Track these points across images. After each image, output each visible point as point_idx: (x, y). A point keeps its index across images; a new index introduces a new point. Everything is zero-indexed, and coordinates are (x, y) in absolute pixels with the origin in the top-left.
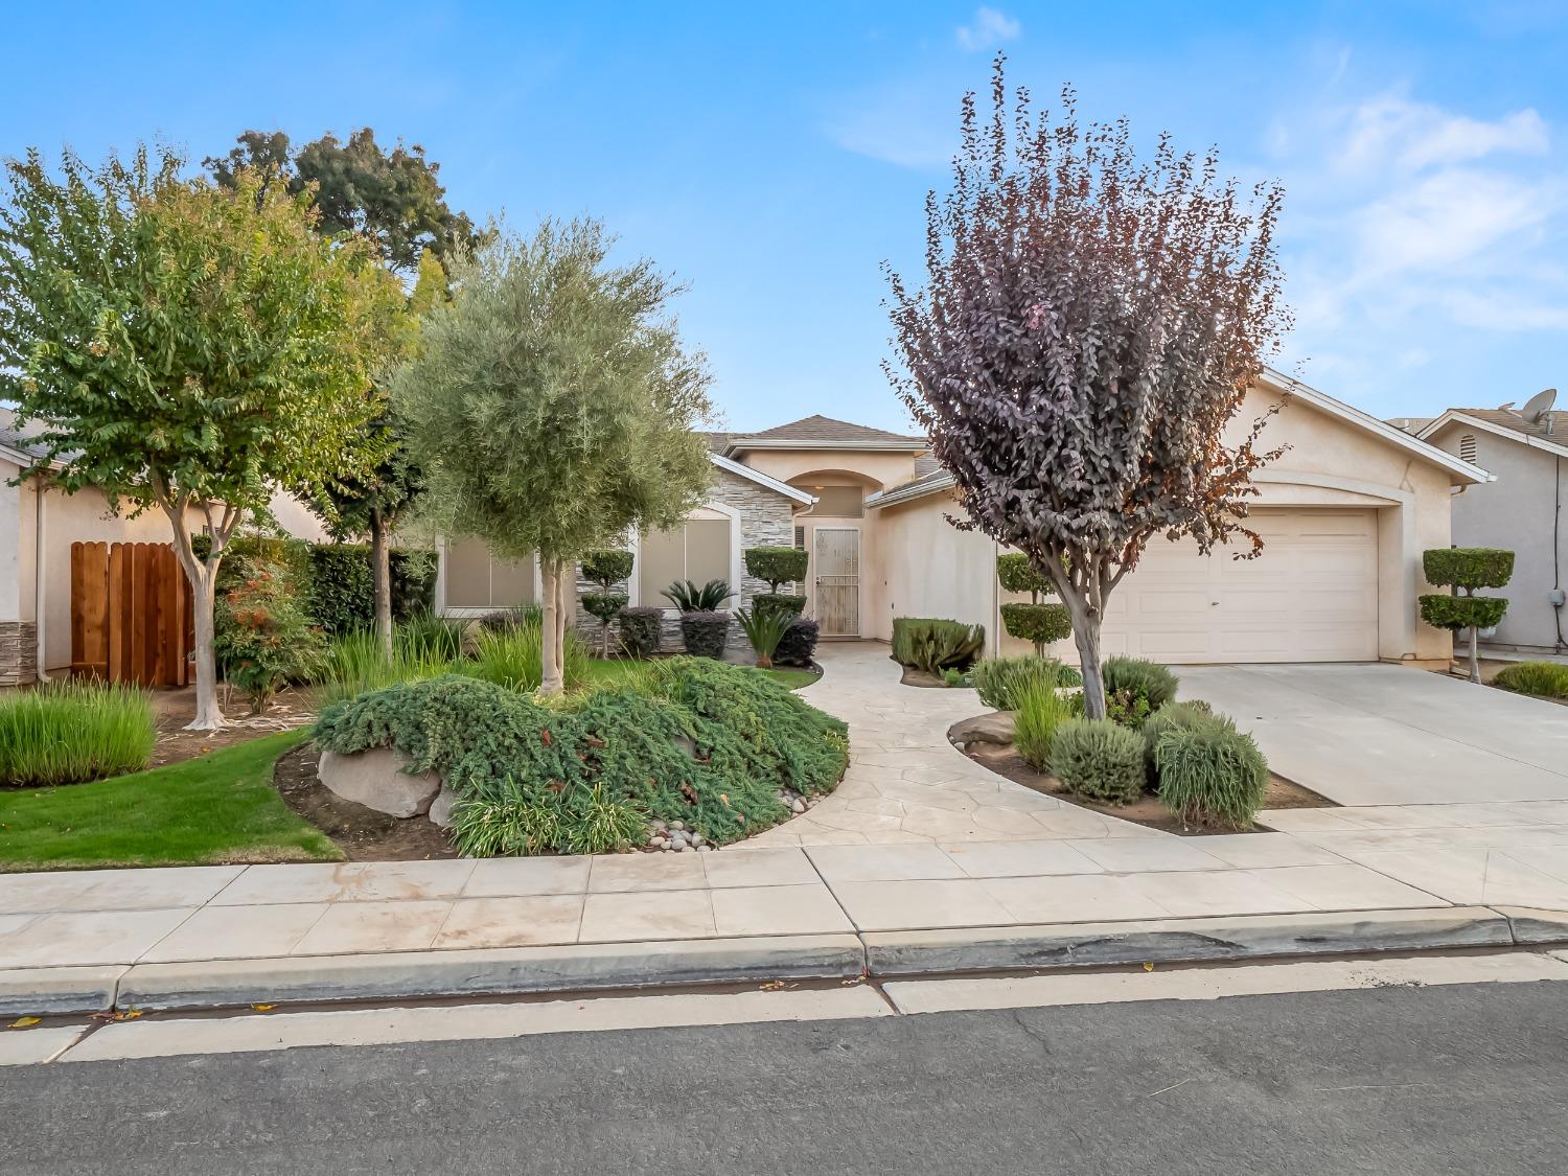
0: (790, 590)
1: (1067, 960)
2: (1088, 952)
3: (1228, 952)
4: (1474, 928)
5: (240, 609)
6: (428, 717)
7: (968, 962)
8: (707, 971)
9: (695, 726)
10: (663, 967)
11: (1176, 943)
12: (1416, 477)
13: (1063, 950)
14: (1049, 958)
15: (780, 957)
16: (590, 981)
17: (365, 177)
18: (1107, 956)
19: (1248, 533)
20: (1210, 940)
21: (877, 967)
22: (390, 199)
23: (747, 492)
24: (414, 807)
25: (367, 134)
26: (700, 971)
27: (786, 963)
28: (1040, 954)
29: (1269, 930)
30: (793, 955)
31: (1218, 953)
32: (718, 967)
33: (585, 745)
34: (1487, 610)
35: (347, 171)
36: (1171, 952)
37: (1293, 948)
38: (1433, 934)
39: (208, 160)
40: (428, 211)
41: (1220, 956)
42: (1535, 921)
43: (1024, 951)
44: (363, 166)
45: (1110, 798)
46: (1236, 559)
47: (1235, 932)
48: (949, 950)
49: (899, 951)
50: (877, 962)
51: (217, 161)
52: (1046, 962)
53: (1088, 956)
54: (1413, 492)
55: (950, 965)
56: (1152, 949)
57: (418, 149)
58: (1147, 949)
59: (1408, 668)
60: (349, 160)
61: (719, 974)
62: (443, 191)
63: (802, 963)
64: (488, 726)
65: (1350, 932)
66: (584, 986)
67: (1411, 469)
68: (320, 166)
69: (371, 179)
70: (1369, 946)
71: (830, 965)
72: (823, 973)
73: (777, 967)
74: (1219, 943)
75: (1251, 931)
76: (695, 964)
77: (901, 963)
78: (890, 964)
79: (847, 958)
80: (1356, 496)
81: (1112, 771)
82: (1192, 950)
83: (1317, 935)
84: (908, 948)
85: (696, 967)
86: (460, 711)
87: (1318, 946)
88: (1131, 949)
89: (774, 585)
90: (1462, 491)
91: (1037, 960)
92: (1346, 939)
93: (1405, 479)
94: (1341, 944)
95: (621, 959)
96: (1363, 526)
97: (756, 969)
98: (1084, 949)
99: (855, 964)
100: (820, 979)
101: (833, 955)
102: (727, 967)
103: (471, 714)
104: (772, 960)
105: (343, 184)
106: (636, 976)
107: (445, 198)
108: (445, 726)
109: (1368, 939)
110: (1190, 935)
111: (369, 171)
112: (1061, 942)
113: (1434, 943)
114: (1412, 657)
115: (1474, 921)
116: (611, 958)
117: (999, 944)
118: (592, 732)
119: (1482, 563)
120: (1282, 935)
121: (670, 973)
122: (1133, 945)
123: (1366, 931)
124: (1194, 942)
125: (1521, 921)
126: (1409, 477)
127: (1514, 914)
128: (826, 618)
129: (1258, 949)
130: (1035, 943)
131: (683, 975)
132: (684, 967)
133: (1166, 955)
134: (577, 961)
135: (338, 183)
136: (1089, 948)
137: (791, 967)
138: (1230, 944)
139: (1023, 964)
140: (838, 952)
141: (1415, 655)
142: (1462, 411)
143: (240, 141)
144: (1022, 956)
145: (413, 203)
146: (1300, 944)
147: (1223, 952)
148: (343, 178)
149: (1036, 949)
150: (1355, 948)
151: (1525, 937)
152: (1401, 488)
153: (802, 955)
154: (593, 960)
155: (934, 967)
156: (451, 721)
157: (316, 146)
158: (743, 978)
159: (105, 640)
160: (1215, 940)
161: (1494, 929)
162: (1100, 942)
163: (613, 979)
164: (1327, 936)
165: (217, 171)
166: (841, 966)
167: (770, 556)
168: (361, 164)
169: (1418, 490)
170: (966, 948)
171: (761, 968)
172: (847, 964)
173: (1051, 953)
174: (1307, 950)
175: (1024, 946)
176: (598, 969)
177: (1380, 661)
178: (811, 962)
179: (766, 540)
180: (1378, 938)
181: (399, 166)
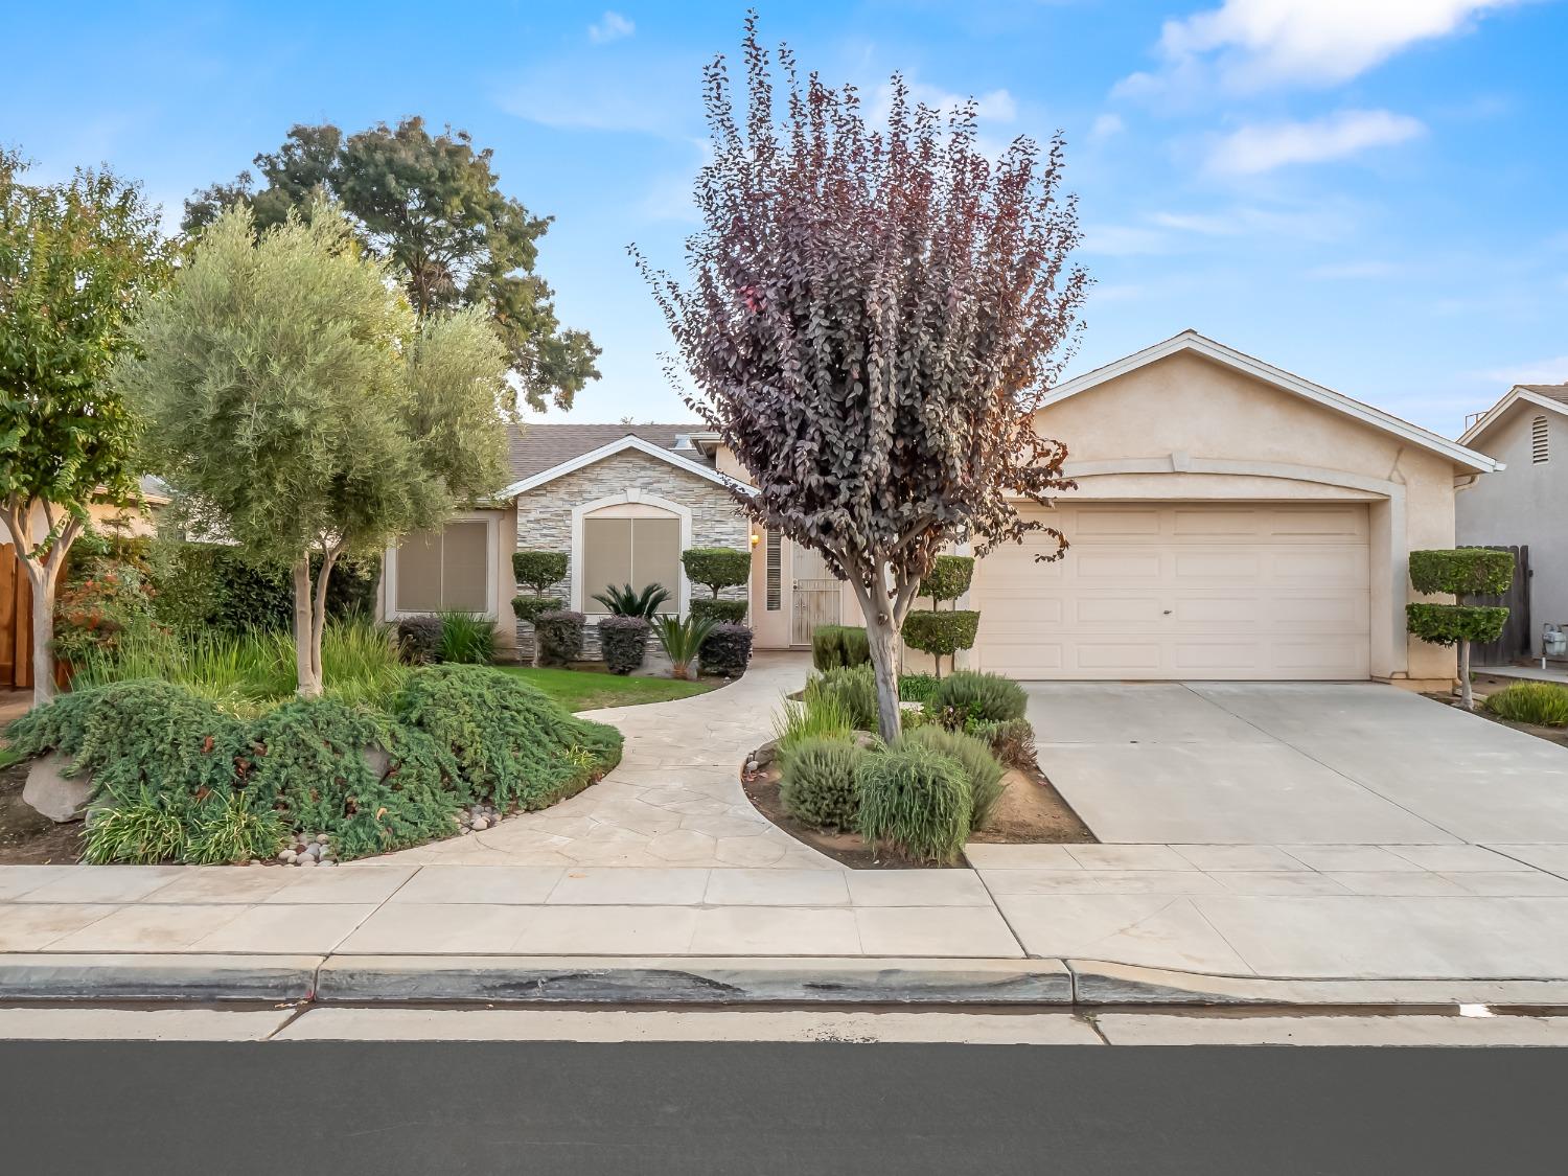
0: (729, 594)
1: (535, 994)
2: (561, 988)
3: (722, 995)
4: (1027, 983)
5: (74, 611)
6: (91, 722)
7: (426, 990)
8: (144, 987)
9: (393, 735)
10: (100, 979)
11: (664, 982)
12: (1407, 466)
13: (532, 984)
14: (517, 991)
15: (223, 976)
16: (24, 991)
17: (406, 167)
18: (580, 993)
19: (1052, 532)
20: (704, 981)
21: (325, 991)
22: (433, 188)
23: (698, 488)
24: (71, 812)
25: (415, 123)
26: (137, 986)
27: (228, 983)
28: (505, 986)
29: (776, 973)
30: (237, 974)
31: (708, 995)
32: (157, 982)
33: (250, 752)
34: (1477, 622)
35: (389, 162)
36: (655, 992)
37: (799, 994)
38: (974, 988)
39: (260, 157)
40: (475, 199)
41: (711, 999)
42: (1104, 979)
43: (489, 983)
44: (405, 156)
45: (825, 825)
46: (1037, 561)
47: (736, 974)
48: (405, 978)
49: (352, 976)
50: (326, 987)
51: (268, 157)
52: (509, 996)
53: (560, 991)
54: (1404, 484)
55: (404, 993)
56: (635, 987)
57: (463, 136)
58: (630, 988)
59: (1397, 690)
60: (393, 150)
61: (157, 990)
62: (496, 177)
63: (246, 983)
64: (149, 731)
65: (873, 980)
66: (18, 995)
67: (1403, 458)
68: (364, 158)
69: (412, 169)
70: (892, 997)
71: (275, 987)
72: (266, 995)
73: (218, 986)
74: (717, 986)
75: (753, 973)
76: (132, 978)
77: (350, 989)
78: (339, 989)
79: (294, 981)
80: (1332, 489)
81: (826, 795)
82: (680, 990)
83: (831, 982)
84: (362, 973)
85: (134, 981)
86: (126, 716)
87: (829, 994)
88: (609, 986)
89: (715, 590)
90: (1471, 482)
91: (502, 993)
92: (867, 988)
93: (1395, 468)
94: (858, 993)
95: (59, 970)
96: (1351, 524)
97: (196, 987)
98: (556, 984)
99: (301, 987)
100: (262, 1000)
101: (280, 977)
102: (166, 983)
103: (135, 718)
104: (215, 978)
105: (384, 175)
106: (72, 987)
107: (498, 186)
108: (107, 731)
109: (892, 989)
110: (681, 974)
111: (411, 161)
112: (532, 975)
113: (973, 997)
114: (1404, 676)
115: (1028, 975)
116: (51, 968)
117: (462, 974)
118: (260, 740)
119: (1466, 566)
120: (789, 980)
121: (107, 987)
122: (613, 982)
123: (893, 981)
124: (684, 982)
125: (1085, 978)
126: (1400, 466)
127: (1080, 968)
128: (804, 625)
129: (757, 994)
130: (502, 975)
131: (120, 990)
132: (122, 982)
133: (649, 996)
134: (15, 969)
135: (379, 175)
136: (561, 983)
137: (233, 987)
138: (726, 987)
139: (484, 997)
140: (286, 973)
141: (1407, 673)
142: (1532, 389)
143: (289, 136)
144: (485, 988)
145: (457, 192)
146: (809, 990)
147: (718, 995)
148: (385, 169)
149: (502, 982)
150: (875, 998)
151: (1087, 996)
152: (1390, 479)
153: (248, 975)
154: (32, 970)
155: (386, 993)
156: (113, 725)
157: (360, 138)
158: (182, 996)
159: (11, 640)
160: (709, 981)
161: (1051, 985)
162: (574, 977)
163: (49, 990)
164: (843, 983)
165: (268, 168)
166: (285, 988)
167: (704, 558)
168: (403, 154)
169: (1412, 482)
170: (426, 976)
171: (201, 986)
172: (292, 987)
173: (519, 986)
174: (816, 997)
175: (489, 977)
176: (34, 979)
177: (1372, 680)
178: (255, 983)
179: (719, 541)
180: (906, 988)
181: (443, 154)
